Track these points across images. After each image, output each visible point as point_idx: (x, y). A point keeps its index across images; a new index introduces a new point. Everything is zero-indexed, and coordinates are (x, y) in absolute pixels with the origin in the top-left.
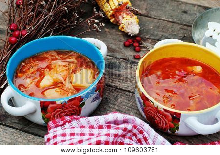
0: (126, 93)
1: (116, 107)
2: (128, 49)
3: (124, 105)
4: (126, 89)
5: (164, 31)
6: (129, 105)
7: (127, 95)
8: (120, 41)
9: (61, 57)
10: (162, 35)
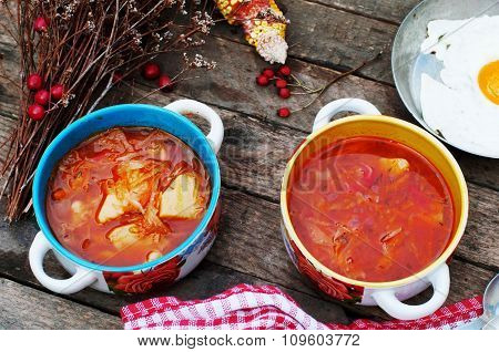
0: (264, 203)
1: (246, 237)
2: (266, 90)
3: (260, 232)
4: (263, 194)
5: (337, 40)
6: (269, 232)
7: (265, 207)
8: (249, 71)
9: (133, 146)
10: (334, 49)
